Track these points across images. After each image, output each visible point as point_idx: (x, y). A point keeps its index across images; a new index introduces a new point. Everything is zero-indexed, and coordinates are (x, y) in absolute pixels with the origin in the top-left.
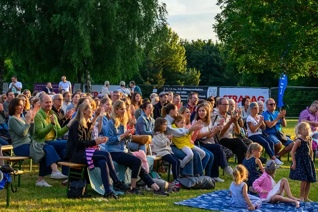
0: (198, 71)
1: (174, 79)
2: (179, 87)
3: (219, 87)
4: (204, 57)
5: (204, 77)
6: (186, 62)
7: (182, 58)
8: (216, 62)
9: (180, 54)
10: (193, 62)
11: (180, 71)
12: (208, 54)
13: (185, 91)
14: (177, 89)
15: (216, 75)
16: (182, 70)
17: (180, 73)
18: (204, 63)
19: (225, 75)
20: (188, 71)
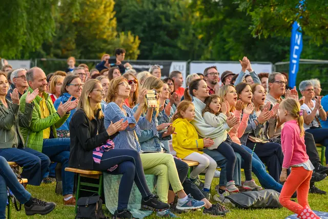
0: (135, 37)
1: (94, 49)
3: (189, 63)
4: (145, 13)
5: (145, 47)
6: (114, 22)
7: (108, 14)
8: (164, 22)
9: (105, 8)
10: (126, 21)
11: (105, 37)
12: (151, 7)
15: (164, 44)
16: (108, 36)
17: (105, 41)
18: (145, 24)
19: (179, 44)
20: (118, 36)
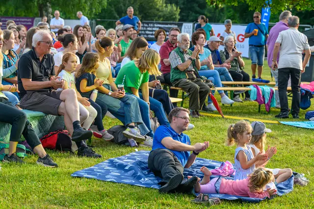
0: (177, 7)
1: (150, 15)
2: (151, 23)
3: (194, 24)
13: (157, 27)
14: (148, 24)
15: (196, 12)
16: (160, 6)
17: (158, 10)
